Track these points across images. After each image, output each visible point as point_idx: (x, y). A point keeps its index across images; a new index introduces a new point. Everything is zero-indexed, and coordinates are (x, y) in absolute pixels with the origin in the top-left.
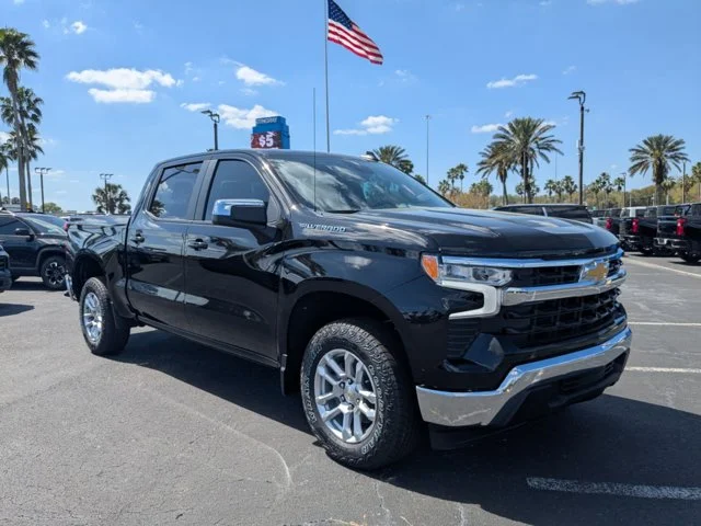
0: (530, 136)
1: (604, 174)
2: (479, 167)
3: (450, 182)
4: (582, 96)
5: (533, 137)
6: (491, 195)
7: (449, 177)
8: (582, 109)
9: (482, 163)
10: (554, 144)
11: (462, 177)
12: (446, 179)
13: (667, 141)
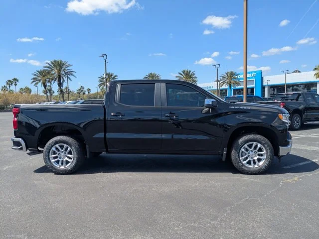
0: (62, 68)
1: (82, 87)
2: (32, 80)
3: (8, 86)
4: (105, 56)
5: (63, 69)
6: (32, 94)
7: (7, 84)
8: (106, 61)
9: (34, 79)
10: (73, 73)
11: (16, 85)
12: (6, 85)
13: (112, 75)
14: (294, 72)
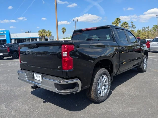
14: (26, 33)
